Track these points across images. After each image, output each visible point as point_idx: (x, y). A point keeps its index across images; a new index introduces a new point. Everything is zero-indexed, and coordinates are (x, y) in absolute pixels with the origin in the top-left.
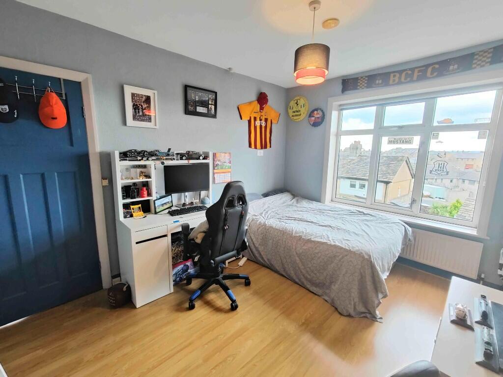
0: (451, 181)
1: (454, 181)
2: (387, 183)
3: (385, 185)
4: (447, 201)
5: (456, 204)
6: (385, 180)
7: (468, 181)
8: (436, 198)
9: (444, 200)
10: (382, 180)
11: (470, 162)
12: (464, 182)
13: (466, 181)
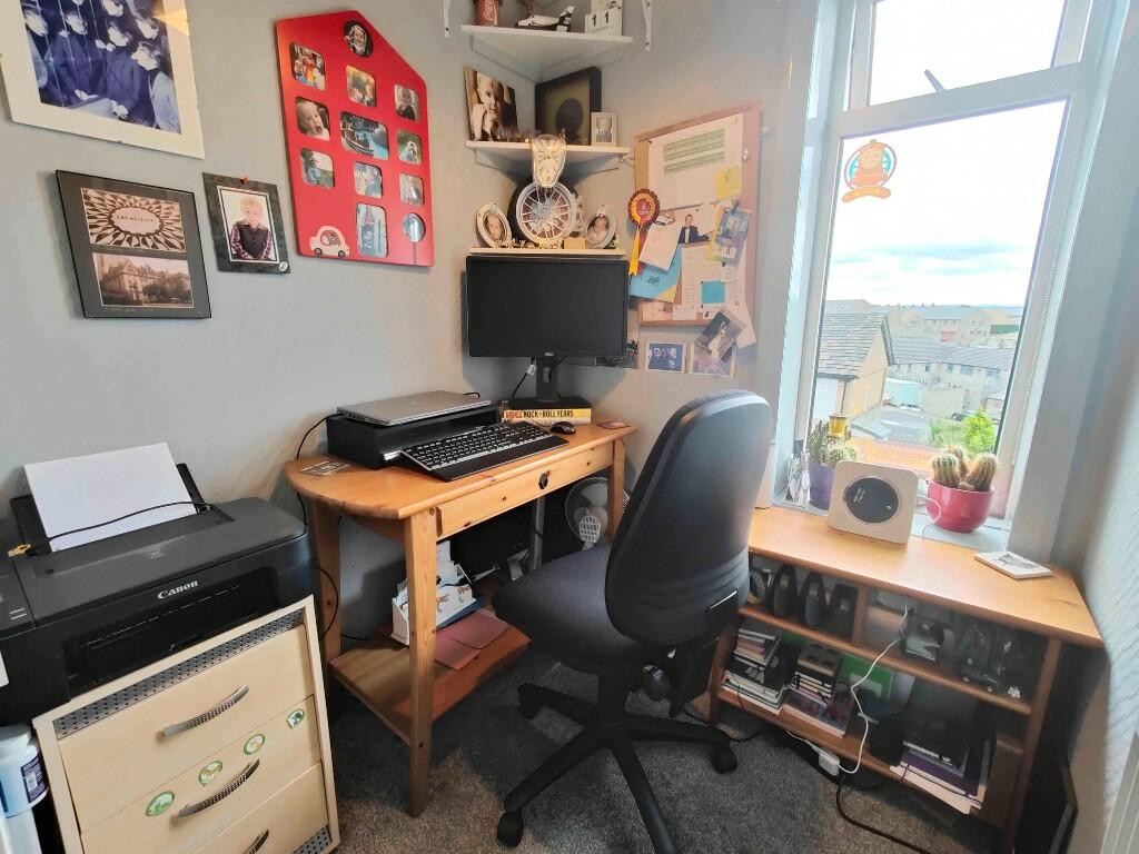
0: (927, 369)
1: (933, 367)
2: (847, 379)
3: (842, 384)
4: (922, 411)
5: (976, 421)
6: (842, 372)
7: (960, 367)
8: (902, 405)
9: (918, 410)
10: (835, 372)
11: (948, 327)
12: (951, 369)
13: (955, 367)
